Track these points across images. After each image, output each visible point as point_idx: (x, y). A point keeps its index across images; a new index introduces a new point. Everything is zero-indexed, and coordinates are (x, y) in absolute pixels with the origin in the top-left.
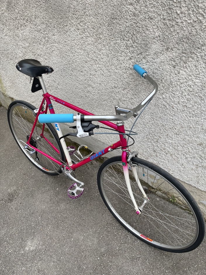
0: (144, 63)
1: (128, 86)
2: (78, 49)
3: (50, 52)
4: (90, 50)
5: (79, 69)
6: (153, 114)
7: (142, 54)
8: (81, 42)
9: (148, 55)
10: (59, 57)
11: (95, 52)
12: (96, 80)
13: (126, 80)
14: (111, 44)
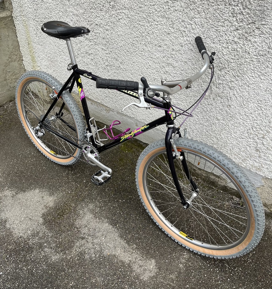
0: (257, 34)
1: (228, 65)
2: (159, 16)
3: (115, 21)
4: (177, 18)
5: (156, 43)
6: (261, 101)
7: (255, 23)
8: (165, 8)
9: (264, 25)
10: (128, 28)
11: (183, 21)
12: (180, 57)
13: (226, 57)
14: (209, 10)
